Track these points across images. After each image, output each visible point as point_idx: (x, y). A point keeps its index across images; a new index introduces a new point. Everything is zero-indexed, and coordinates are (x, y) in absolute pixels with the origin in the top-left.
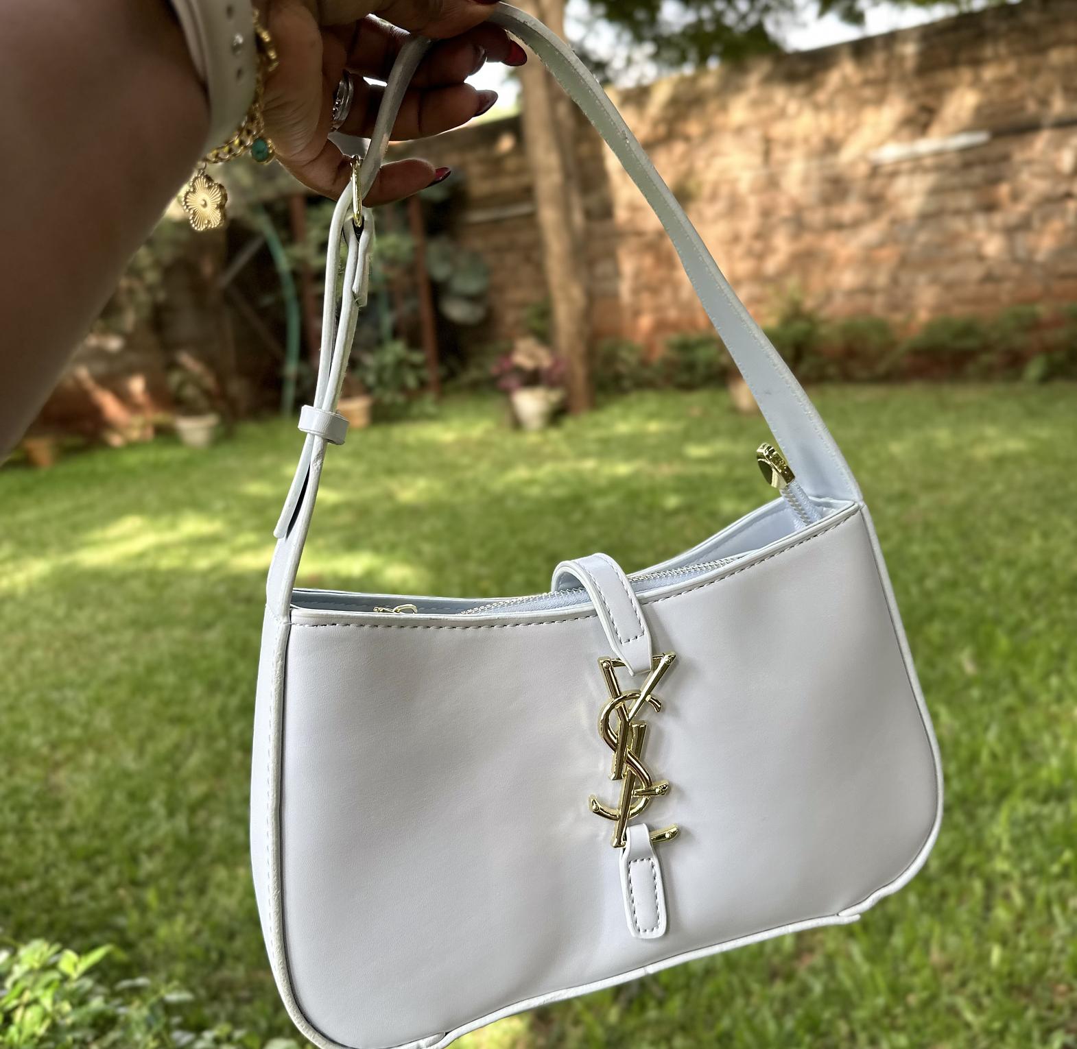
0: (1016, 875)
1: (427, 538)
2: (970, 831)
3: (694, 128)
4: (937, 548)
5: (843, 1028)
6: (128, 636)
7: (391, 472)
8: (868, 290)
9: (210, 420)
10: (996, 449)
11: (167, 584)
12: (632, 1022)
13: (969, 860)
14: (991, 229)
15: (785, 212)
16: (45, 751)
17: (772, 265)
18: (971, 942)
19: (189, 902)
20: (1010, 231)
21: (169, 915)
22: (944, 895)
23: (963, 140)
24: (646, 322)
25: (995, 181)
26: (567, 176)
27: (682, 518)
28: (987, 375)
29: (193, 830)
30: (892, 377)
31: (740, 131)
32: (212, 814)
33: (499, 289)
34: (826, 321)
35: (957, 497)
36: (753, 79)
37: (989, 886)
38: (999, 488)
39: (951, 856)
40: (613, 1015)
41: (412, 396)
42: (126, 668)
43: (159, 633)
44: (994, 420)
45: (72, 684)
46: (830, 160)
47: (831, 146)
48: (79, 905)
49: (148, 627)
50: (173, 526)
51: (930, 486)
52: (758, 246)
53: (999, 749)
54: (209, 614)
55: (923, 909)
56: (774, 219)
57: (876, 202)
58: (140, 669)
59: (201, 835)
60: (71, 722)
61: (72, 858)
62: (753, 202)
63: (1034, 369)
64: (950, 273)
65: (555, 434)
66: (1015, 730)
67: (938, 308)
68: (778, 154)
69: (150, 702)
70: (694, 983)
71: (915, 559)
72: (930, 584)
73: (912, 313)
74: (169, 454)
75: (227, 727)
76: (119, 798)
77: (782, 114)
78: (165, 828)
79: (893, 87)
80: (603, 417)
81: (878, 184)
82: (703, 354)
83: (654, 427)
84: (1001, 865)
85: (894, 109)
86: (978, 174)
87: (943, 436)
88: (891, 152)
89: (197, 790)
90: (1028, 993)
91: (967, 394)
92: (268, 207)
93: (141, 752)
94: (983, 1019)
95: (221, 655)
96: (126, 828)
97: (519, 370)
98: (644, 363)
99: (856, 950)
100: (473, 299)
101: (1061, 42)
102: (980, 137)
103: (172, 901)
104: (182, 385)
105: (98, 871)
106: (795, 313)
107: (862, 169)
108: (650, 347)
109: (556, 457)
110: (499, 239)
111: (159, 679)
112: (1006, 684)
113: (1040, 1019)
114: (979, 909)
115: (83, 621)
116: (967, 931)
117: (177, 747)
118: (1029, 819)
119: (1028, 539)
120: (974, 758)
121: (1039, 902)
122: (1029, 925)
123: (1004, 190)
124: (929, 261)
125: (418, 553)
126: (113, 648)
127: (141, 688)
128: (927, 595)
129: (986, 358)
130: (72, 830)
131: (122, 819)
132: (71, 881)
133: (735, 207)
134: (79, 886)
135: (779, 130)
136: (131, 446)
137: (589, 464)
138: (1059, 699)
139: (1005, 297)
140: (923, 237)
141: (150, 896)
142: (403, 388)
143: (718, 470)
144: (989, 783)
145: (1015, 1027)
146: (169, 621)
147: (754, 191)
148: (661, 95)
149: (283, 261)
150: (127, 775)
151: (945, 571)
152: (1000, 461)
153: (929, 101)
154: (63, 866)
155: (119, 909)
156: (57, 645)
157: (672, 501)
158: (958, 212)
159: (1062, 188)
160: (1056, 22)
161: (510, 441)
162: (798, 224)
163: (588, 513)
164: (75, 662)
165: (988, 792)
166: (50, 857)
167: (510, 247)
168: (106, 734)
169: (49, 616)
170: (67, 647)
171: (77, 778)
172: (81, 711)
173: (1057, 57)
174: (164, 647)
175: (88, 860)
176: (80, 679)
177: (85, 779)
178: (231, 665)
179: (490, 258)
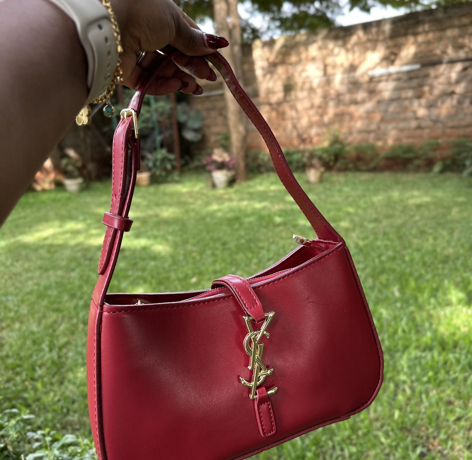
0: (409, 381)
1: (170, 234)
3: (293, 59)
4: (388, 243)
5: (330, 444)
6: (37, 273)
7: (157, 205)
8: (367, 131)
9: (80, 180)
10: (418, 201)
11: (56, 251)
14: (420, 106)
15: (333, 96)
17: (326, 119)
18: (387, 410)
19: (56, 388)
20: (429, 107)
21: (47, 393)
23: (409, 67)
25: (422, 85)
27: (281, 228)
28: (417, 169)
29: (60, 357)
30: (375, 169)
31: (313, 59)
32: (69, 351)
33: (208, 127)
34: (349, 144)
35: (399, 221)
36: (320, 37)
37: (397, 386)
38: (417, 218)
41: (169, 173)
42: (36, 288)
43: (51, 273)
44: (418, 189)
45: (11, 294)
46: (352, 75)
47: (353, 68)
48: (8, 388)
49: (46, 270)
50: (61, 226)
51: (388, 217)
52: (320, 111)
53: (406, 328)
54: (73, 265)
56: (329, 98)
57: (372, 92)
58: (42, 288)
59: (63, 359)
60: (10, 310)
61: (6, 368)
62: (319, 91)
63: (437, 168)
64: (402, 125)
65: (231, 190)
66: (413, 320)
67: (398, 139)
68: (330, 70)
69: (45, 303)
71: (378, 247)
72: (384, 258)
73: (385, 141)
74: (61, 195)
75: (77, 314)
76: (29, 343)
77: (331, 53)
78: (48, 356)
79: (379, 43)
80: (251, 183)
81: (372, 85)
82: (295, 157)
83: (273, 188)
84: (403, 377)
85: (379, 53)
86: (415, 82)
87: (396, 194)
88: (379, 71)
89: (63, 340)
90: (409, 431)
91: (407, 177)
93: (40, 323)
94: (389, 441)
95: (77, 283)
96: (31, 356)
97: (214, 162)
100: (196, 130)
101: (452, 27)
102: (417, 67)
103: (48, 387)
104: (67, 165)
105: (18, 374)
106: (336, 141)
107: (366, 78)
109: (230, 200)
110: (208, 105)
111: (50, 292)
112: (411, 301)
113: (413, 441)
114: (391, 396)
115: (18, 267)
116: (385, 404)
117: (55, 322)
118: (416, 358)
119: (427, 240)
120: (395, 332)
121: (417, 394)
122: (413, 402)
123: (426, 89)
124: (393, 119)
125: (167, 240)
126: (31, 278)
127: (41, 296)
128: (382, 262)
129: (417, 162)
130: (7, 356)
131: (30, 352)
132: (5, 378)
134: (9, 380)
135: (330, 60)
136: (44, 191)
137: (244, 203)
139: (425, 136)
140: (392, 108)
141: (39, 385)
142: (165, 169)
144: (401, 343)
145: (402, 445)
146: (55, 268)
147: (319, 86)
148: (279, 44)
150: (33, 333)
151: (390, 253)
152: (419, 206)
153: (395, 49)
155: (25, 390)
156: (6, 277)
157: (278, 220)
158: (407, 99)
159: (450, 89)
160: (450, 18)
161: (211, 193)
162: (338, 101)
163: (242, 224)
164: (13, 285)
165: (400, 347)
167: (213, 109)
168: (25, 316)
169: (4, 264)
170: (10, 278)
171: (11, 334)
172: (15, 305)
173: (450, 33)
174: (53, 279)
175: (13, 369)
176: (15, 292)
177: (14, 335)
178: (81, 287)
179: (204, 113)
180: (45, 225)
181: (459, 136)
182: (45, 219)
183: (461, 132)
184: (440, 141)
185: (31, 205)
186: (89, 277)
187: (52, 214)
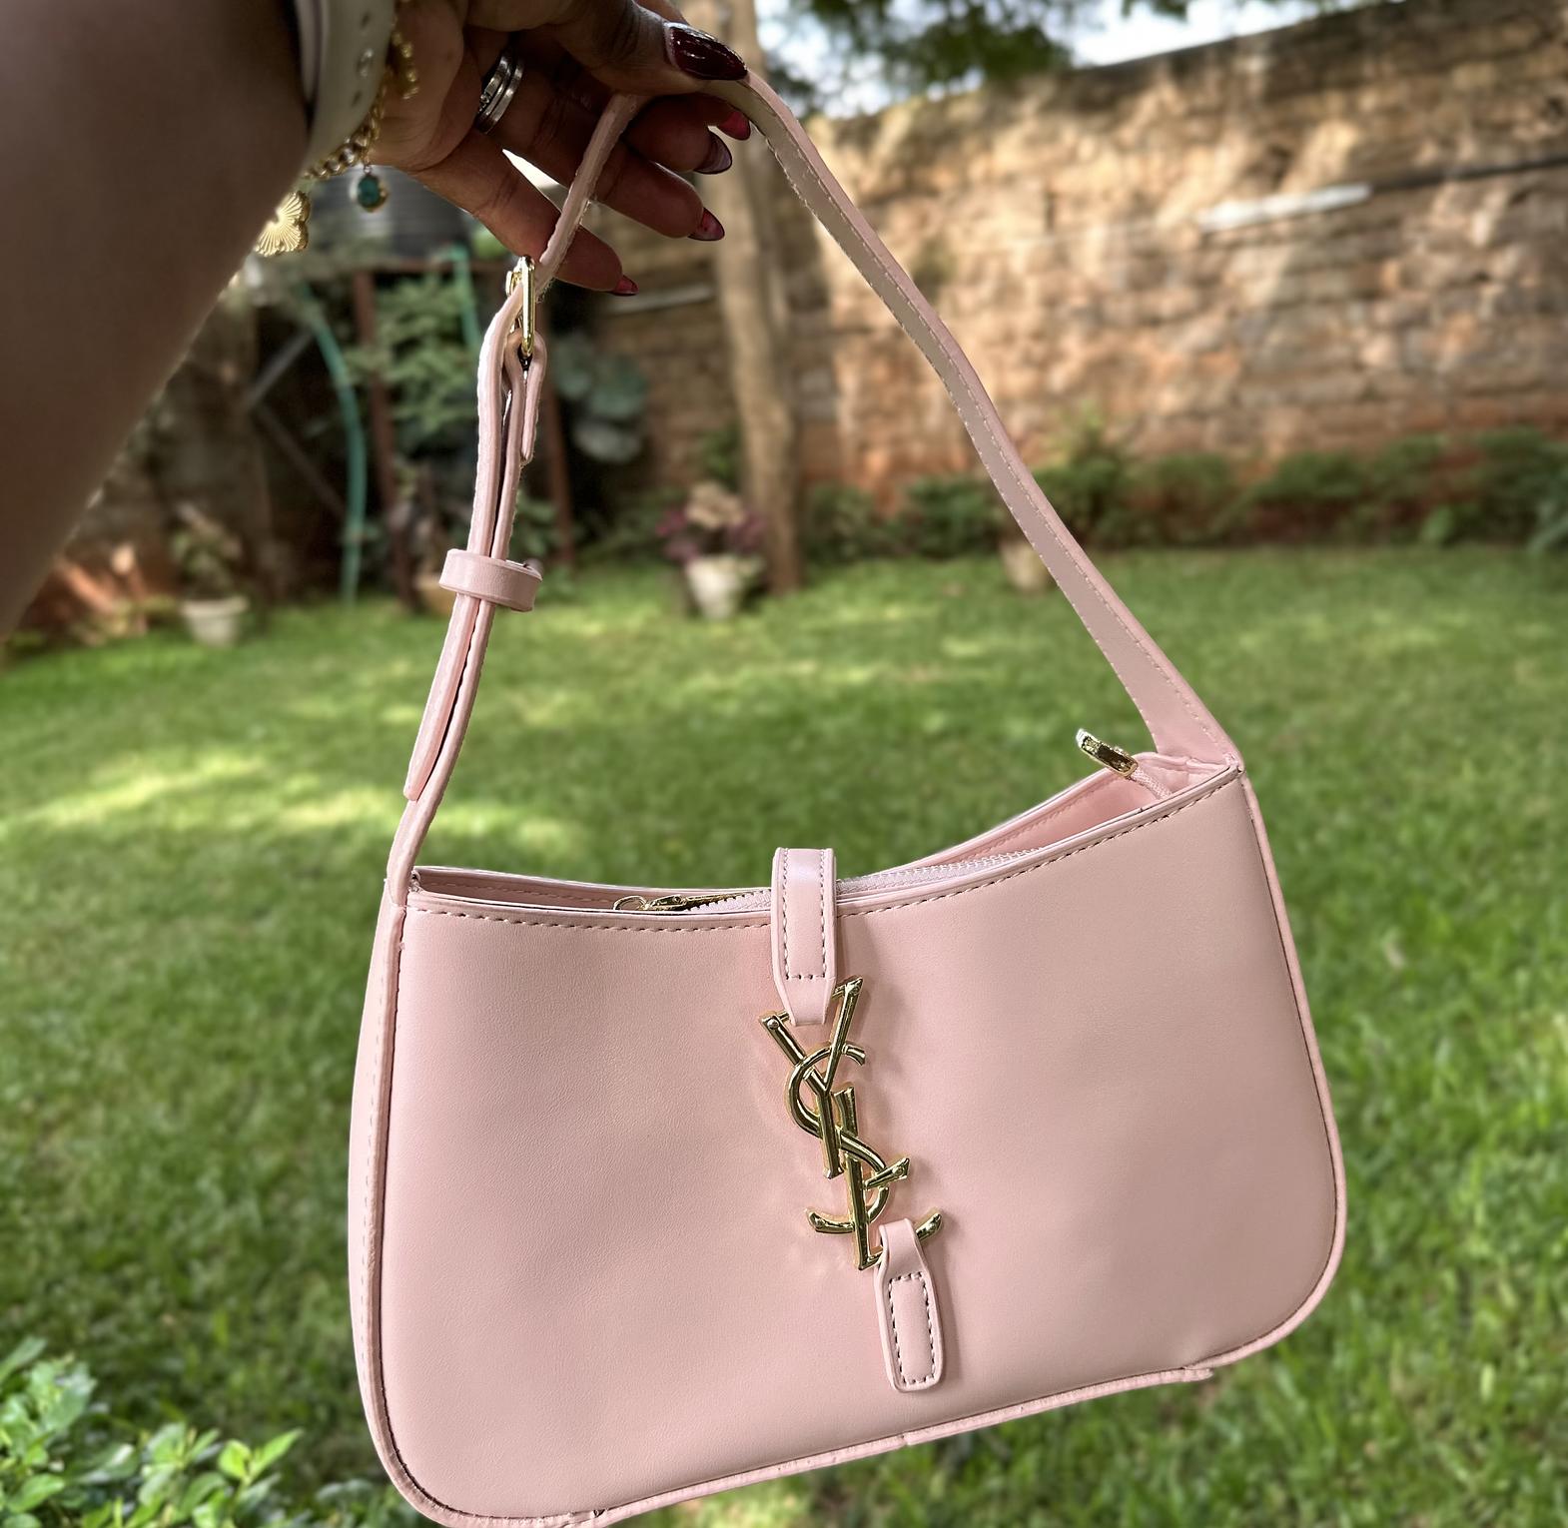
0: (1501, 1260)
1: (577, 778)
2: (1425, 1197)
3: (943, 178)
4: (1328, 784)
5: (1277, 1495)
6: (138, 929)
7: (512, 680)
8: (1196, 414)
9: (236, 605)
10: (1394, 642)
11: (190, 851)
12: (964, 1496)
13: (1429, 1241)
14: (1375, 328)
15: (1079, 301)
16: (27, 1105)
17: (1059, 377)
18: (1442, 1360)
19: (274, 1331)
20: (1401, 328)
21: (247, 1354)
22: (1399, 1293)
23: (1334, 197)
24: (877, 460)
25: (1379, 257)
26: (764, 245)
27: (951, 746)
28: (1367, 536)
29: (268, 1222)
30: (1233, 539)
31: (1009, 180)
32: (294, 1200)
33: (660, 411)
34: (1136, 459)
35: (1348, 711)
36: (1029, 107)
37: (1463, 1277)
38: (1404, 697)
39: (1403, 1236)
40: (937, 1484)
42: (140, 978)
43: (186, 925)
44: (1384, 601)
45: (58, 1005)
46: (1142, 224)
47: (1142, 205)
48: (104, 1341)
49: (167, 917)
50: (189, 765)
51: (1307, 696)
52: (1039, 350)
53: (1454, 1078)
54: (259, 894)
55: (1372, 1314)
56: (1063, 312)
57: (1207, 285)
58: (161, 980)
59: (282, 1229)
60: (65, 1062)
61: (85, 1269)
62: (1032, 287)
63: (1435, 527)
64: (1311, 388)
65: (751, 625)
66: (1471, 1048)
67: (1301, 438)
68: (1065, 216)
69: (183, 1029)
70: (1051, 1434)
71: (1299, 803)
72: (1323, 837)
73: (1260, 446)
74: (174, 656)
75: (304, 1066)
76: (149, 1175)
77: (1072, 158)
78: (224, 1220)
79: (1231, 119)
80: (819, 598)
81: (1213, 259)
82: (960, 507)
83: (894, 613)
84: (1477, 1247)
85: (1233, 152)
86: (1353, 246)
87: (1315, 625)
88: (1231, 214)
89: (267, 1162)
90: (1538, 1434)
91: (1341, 564)
92: (317, 290)
93: (176, 1106)
94: (1482, 1476)
95: (284, 958)
96: (165, 1222)
97: (695, 529)
98: (875, 521)
99: (1285, 1380)
100: (622, 425)
101: (1472, 57)
102: (1357, 193)
103: (249, 1331)
104: (191, 553)
105: (127, 1288)
106: (1092, 447)
107: (1188, 238)
108: (883, 496)
109: (755, 657)
110: (658, 337)
111: (191, 993)
112: (1452, 983)
113: (1562, 1473)
114: (1453, 1313)
115: (65, 907)
116: (1441, 1346)
117: (231, 1097)
118: (1511, 1178)
119: (1457, 771)
120: (1421, 1091)
121: (1540, 1300)
122: (1527, 1334)
123: (1391, 272)
124: (1283, 371)
125: (567, 802)
126: (118, 947)
127: (166, 1009)
128: (1321, 853)
129: (1366, 512)
130: (81, 1226)
131: (160, 1207)
132: (87, 1306)
133: (1007, 293)
134: (101, 1313)
135: (1068, 181)
136: (115, 645)
137: (805, 668)
138: (1530, 1003)
139: (1392, 425)
140: (1275, 338)
141: (216, 1324)
143: (996, 675)
144: (1446, 1127)
145: (1527, 1485)
146: (198, 907)
147: (1032, 269)
148: (896, 128)
149: (343, 370)
150: (161, 1142)
151: (1343, 818)
152: (1401, 660)
153: (1281, 139)
154: (73, 1281)
155: (165, 1345)
156: (30, 944)
157: (935, 722)
158: (1326, 301)
159: (1474, 266)
160: (1464, 27)
161: (686, 635)
162: (1096, 317)
163: (813, 738)
164: (59, 971)
165: (1444, 1138)
166: (52, 1268)
167: (676, 350)
168: (119, 1080)
169: (13, 901)
170: (45, 948)
171: (80, 1145)
172: (77, 1045)
173: (1464, 78)
174: (194, 945)
175: (110, 1269)
176: (71, 997)
177: (93, 1149)
178: (300, 971)
179: (647, 366)
180: (136, 759)
181: (1502, 422)
182: (133, 742)
183: (1509, 406)
184: (1443, 440)
185: (75, 695)
186: (320, 936)
187: (153, 722)
